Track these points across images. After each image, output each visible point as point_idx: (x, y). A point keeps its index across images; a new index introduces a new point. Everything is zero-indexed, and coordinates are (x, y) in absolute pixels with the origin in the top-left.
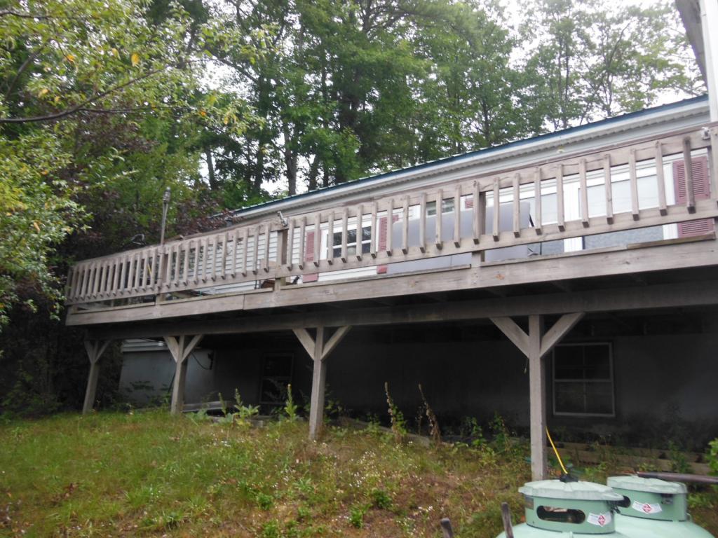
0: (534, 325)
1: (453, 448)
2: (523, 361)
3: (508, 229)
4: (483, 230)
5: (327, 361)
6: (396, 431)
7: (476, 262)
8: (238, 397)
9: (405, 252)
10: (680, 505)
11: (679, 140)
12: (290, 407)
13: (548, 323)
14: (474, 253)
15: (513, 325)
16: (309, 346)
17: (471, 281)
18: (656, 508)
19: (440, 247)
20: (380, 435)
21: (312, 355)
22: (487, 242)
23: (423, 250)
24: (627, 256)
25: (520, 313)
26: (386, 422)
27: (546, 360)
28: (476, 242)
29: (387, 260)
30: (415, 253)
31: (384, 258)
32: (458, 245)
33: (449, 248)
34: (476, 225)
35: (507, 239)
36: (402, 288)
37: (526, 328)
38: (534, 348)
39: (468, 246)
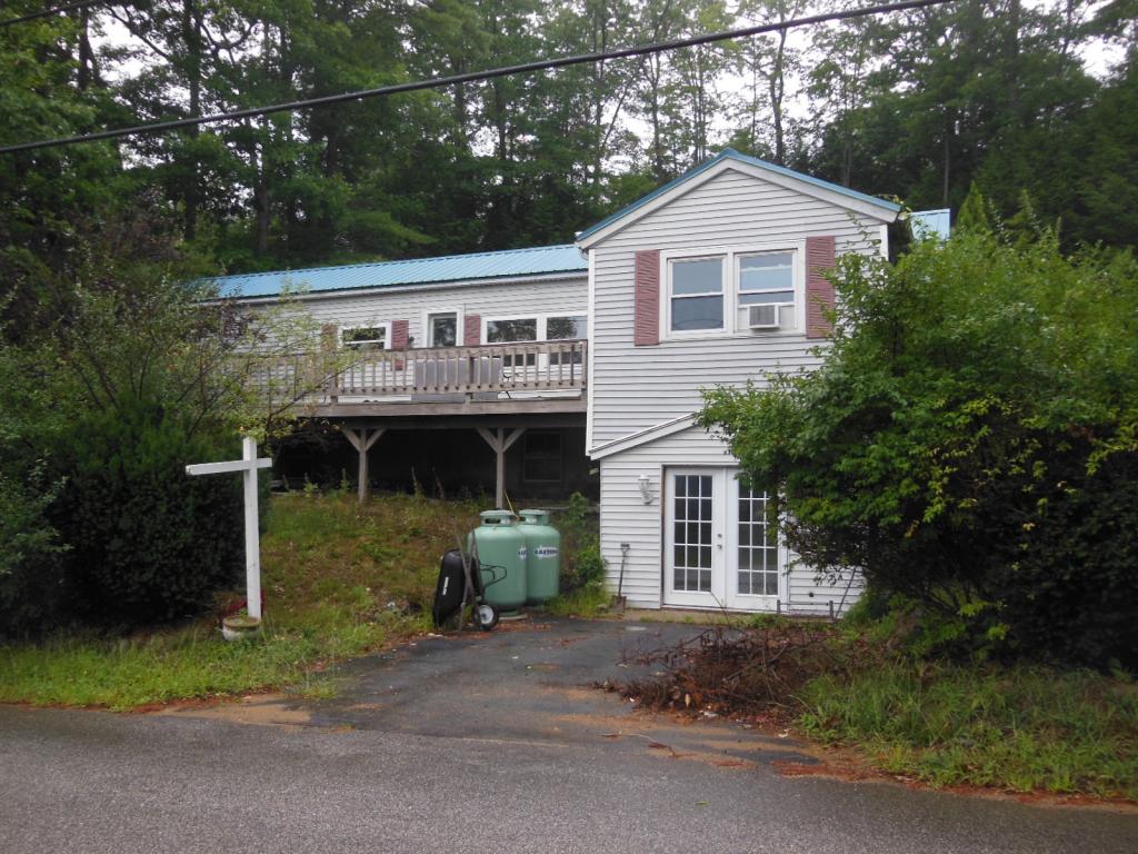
0: (500, 434)
1: (454, 505)
2: (494, 454)
3: (486, 382)
4: (472, 380)
5: (370, 453)
6: (418, 496)
7: (468, 399)
8: (306, 478)
9: (425, 389)
11: (570, 345)
12: (344, 483)
13: (507, 433)
14: (467, 394)
15: (489, 433)
16: (356, 442)
17: (465, 410)
18: (534, 521)
19: (446, 388)
20: (406, 499)
21: (358, 448)
22: (474, 389)
23: (436, 389)
24: (543, 403)
25: (493, 426)
26: (411, 491)
27: (507, 454)
28: (468, 387)
29: (413, 392)
30: (431, 390)
31: (410, 390)
32: (457, 388)
33: (452, 390)
34: (467, 377)
35: (485, 388)
36: (424, 411)
37: (496, 436)
38: (500, 447)
39: (463, 389)
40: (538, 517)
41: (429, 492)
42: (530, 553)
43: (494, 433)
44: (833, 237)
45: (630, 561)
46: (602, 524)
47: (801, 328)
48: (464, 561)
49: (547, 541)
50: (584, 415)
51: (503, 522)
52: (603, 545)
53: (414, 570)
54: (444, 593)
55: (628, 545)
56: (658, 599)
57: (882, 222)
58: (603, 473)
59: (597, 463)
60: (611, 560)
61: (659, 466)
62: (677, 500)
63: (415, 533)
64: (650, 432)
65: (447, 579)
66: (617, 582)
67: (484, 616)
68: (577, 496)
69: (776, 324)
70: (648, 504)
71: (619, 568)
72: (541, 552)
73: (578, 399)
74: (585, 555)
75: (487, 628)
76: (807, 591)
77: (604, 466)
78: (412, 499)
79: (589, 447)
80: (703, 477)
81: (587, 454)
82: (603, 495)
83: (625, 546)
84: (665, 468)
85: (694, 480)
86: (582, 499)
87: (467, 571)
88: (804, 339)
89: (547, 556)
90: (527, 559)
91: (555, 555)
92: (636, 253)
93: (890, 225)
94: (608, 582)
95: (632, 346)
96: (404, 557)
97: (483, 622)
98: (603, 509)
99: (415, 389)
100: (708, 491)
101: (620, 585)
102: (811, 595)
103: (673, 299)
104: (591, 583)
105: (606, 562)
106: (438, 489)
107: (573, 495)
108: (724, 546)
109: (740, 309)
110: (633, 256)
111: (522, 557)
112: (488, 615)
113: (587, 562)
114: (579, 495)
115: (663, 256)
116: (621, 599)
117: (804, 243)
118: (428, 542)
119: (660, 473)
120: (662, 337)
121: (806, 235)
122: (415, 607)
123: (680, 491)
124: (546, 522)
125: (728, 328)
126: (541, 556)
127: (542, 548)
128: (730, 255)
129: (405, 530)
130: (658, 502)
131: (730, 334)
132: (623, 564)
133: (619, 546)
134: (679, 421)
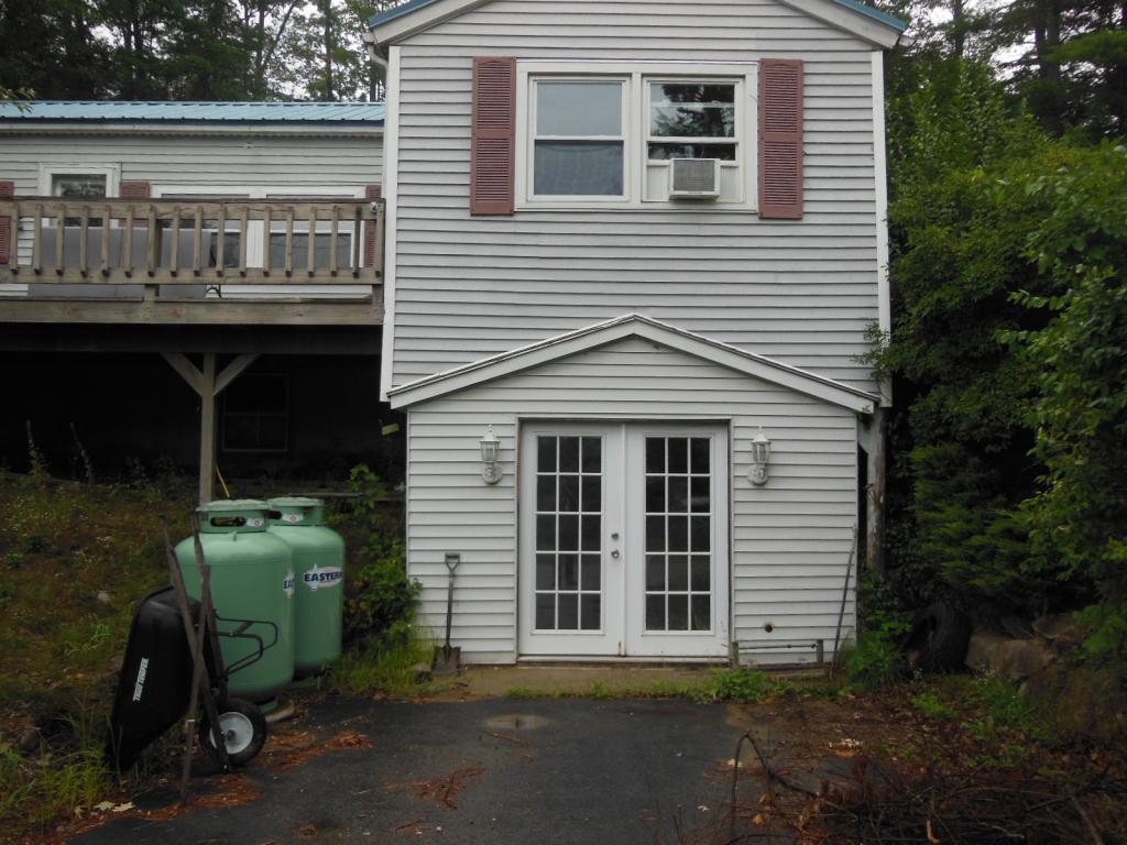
0: (209, 364)
1: (113, 490)
2: (196, 400)
3: (187, 266)
4: (158, 262)
7: (150, 296)
9: (60, 273)
10: (318, 515)
13: (222, 363)
14: (148, 286)
15: (186, 362)
17: (142, 316)
18: (299, 518)
19: (106, 274)
20: (12, 481)
22: (163, 276)
23: (84, 274)
24: (300, 309)
26: (23, 467)
28: (151, 274)
29: (33, 278)
30: (73, 275)
31: (28, 276)
32: (128, 275)
33: (118, 277)
34: (151, 255)
35: (186, 276)
36: (56, 315)
37: (200, 365)
38: (208, 387)
39: (141, 277)
40: (306, 510)
41: (62, 467)
42: (300, 582)
43: (198, 362)
44: (802, 63)
45: (460, 583)
46: (411, 520)
47: (752, 202)
48: (187, 618)
49: (322, 556)
50: (376, 331)
51: (250, 523)
52: (411, 558)
53: (40, 628)
54: (137, 695)
55: (457, 557)
56: (510, 647)
57: (876, 47)
58: (411, 432)
59: (400, 417)
60: (426, 583)
61: (513, 420)
62: (540, 478)
63: (37, 546)
64: (499, 361)
65: (144, 663)
66: (443, 621)
67: (232, 735)
68: (361, 473)
69: (717, 191)
70: (492, 485)
71: (444, 596)
72: (315, 577)
73: (366, 302)
74: (381, 576)
75: (239, 763)
76: (761, 623)
77: (412, 420)
78: (23, 480)
79: (386, 385)
80: (584, 439)
81: (383, 398)
82: (411, 470)
83: (452, 557)
84: (524, 423)
85: (569, 444)
86: (372, 477)
87: (195, 641)
88: (755, 220)
89: (326, 584)
90: (296, 595)
91: (338, 580)
92: (475, 59)
93: (887, 53)
94: (421, 622)
95: (466, 215)
96: (15, 598)
97: (231, 750)
98: (411, 495)
99: (38, 272)
100: (594, 462)
101: (449, 627)
102: (769, 628)
103: (538, 143)
104: (396, 627)
105: (419, 587)
106: (81, 461)
107: (354, 471)
108: (622, 553)
109: (649, 167)
110: (469, 64)
111: (290, 591)
112: (240, 732)
113: (386, 588)
114: (367, 470)
115: (522, 69)
116: (450, 653)
117: (755, 70)
118: (67, 564)
119: (513, 432)
120: (519, 202)
121: (758, 57)
122: (55, 728)
123: (545, 462)
124: (318, 520)
125: (632, 196)
126: (314, 585)
127: (317, 570)
128: (637, 78)
129: (14, 540)
130: (511, 482)
131: (636, 204)
132: (451, 589)
133: (441, 558)
134: (551, 344)
